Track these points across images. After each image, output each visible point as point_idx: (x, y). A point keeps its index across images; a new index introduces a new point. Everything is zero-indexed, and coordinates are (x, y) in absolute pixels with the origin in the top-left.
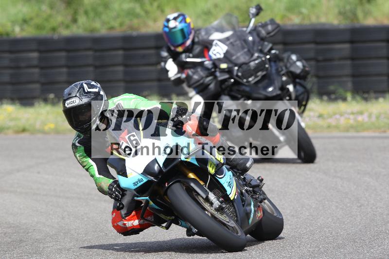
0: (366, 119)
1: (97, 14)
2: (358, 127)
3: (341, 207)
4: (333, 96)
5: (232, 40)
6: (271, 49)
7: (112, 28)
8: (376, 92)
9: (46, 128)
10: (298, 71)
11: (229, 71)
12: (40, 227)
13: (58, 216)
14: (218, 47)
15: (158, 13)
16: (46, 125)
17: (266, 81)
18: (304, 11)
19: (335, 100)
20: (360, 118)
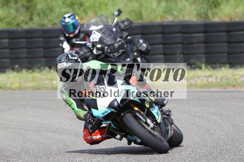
0: (214, 80)
1: (46, 15)
2: (209, 85)
3: (198, 135)
4: (193, 66)
5: (103, 31)
6: (128, 36)
7: (55, 24)
8: (220, 63)
9: (14, 86)
10: (144, 50)
11: (102, 49)
12: (10, 148)
13: (21, 141)
14: (95, 35)
15: (84, 15)
16: (13, 84)
17: (124, 55)
18: (175, 13)
19: (195, 68)
20: (210, 80)
